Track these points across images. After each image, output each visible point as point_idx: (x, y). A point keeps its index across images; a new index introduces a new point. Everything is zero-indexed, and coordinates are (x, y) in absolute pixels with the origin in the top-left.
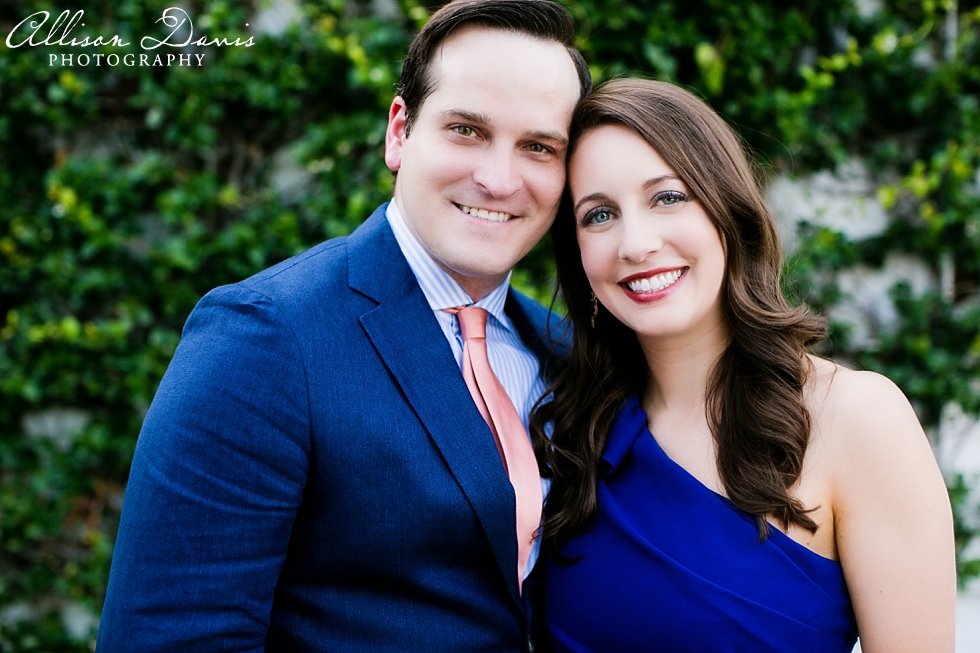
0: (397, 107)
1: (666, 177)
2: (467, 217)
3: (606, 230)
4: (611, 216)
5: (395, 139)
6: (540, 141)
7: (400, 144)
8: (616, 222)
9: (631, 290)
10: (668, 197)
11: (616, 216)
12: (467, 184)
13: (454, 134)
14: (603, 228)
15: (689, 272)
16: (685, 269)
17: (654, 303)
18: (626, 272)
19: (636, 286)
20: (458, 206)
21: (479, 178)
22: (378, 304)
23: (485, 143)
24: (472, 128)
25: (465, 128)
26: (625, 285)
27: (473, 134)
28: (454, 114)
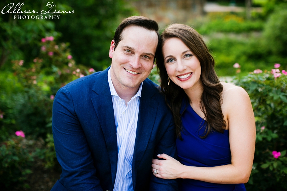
0: (113, 43)
1: (187, 51)
2: (127, 73)
3: (173, 64)
4: (174, 60)
5: (112, 50)
6: (147, 55)
7: (113, 52)
8: (175, 62)
9: (179, 78)
10: (188, 55)
11: (175, 60)
12: (128, 64)
13: (126, 52)
14: (172, 63)
15: (193, 73)
16: (192, 73)
17: (185, 81)
18: (178, 74)
19: (180, 77)
20: (125, 69)
21: (130, 63)
22: (98, 95)
23: (133, 55)
24: (130, 51)
25: (128, 51)
26: (178, 77)
27: (130, 52)
28: (126, 47)
